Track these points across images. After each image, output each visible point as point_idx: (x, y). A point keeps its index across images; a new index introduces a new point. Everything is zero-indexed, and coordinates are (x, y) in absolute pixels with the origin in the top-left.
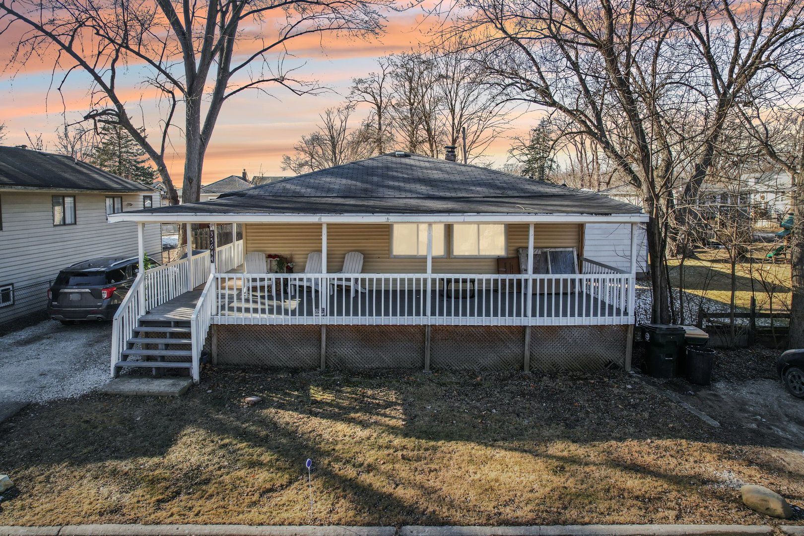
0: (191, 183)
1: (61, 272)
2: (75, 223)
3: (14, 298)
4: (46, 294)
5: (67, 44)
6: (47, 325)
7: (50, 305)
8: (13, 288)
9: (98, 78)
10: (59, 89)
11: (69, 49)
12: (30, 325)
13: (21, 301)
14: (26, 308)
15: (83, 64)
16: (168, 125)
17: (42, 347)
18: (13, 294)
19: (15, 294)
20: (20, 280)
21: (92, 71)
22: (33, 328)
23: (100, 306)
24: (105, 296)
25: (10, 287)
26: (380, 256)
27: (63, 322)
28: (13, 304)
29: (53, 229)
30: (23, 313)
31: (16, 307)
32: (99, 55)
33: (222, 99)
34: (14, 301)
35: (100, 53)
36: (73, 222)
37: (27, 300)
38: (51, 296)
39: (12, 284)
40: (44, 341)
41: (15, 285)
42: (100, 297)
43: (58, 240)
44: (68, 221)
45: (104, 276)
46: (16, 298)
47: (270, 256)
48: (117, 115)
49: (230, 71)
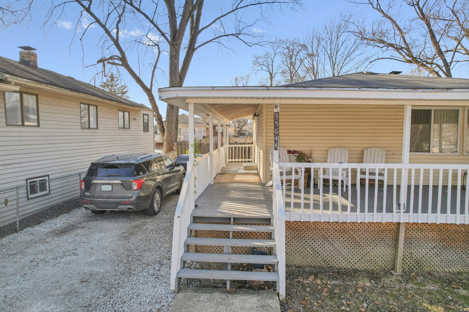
0: (172, 108)
1: (93, 164)
2: (97, 128)
3: (49, 187)
4: (79, 184)
5: (87, 6)
6: (79, 214)
7: (83, 196)
8: (49, 179)
9: (108, 32)
10: (81, 40)
11: (88, 10)
12: (64, 213)
13: (56, 191)
14: (60, 197)
15: (98, 21)
16: (155, 67)
17: (78, 239)
18: (49, 185)
19: (51, 184)
20: (54, 172)
21: (104, 27)
22: (66, 216)
23: (131, 197)
24: (135, 187)
25: (47, 178)
27: (93, 211)
28: (49, 193)
29: (80, 131)
30: (57, 202)
31: (51, 196)
32: (108, 16)
33: (194, 50)
34: (49, 190)
35: (109, 14)
36: (95, 127)
37: (61, 189)
38: (83, 187)
39: (48, 176)
40: (79, 231)
41: (51, 177)
42: (130, 188)
43: (85, 141)
44: (92, 126)
45: (133, 168)
46: (51, 188)
47: (289, 152)
48: (120, 59)
49: (200, 29)
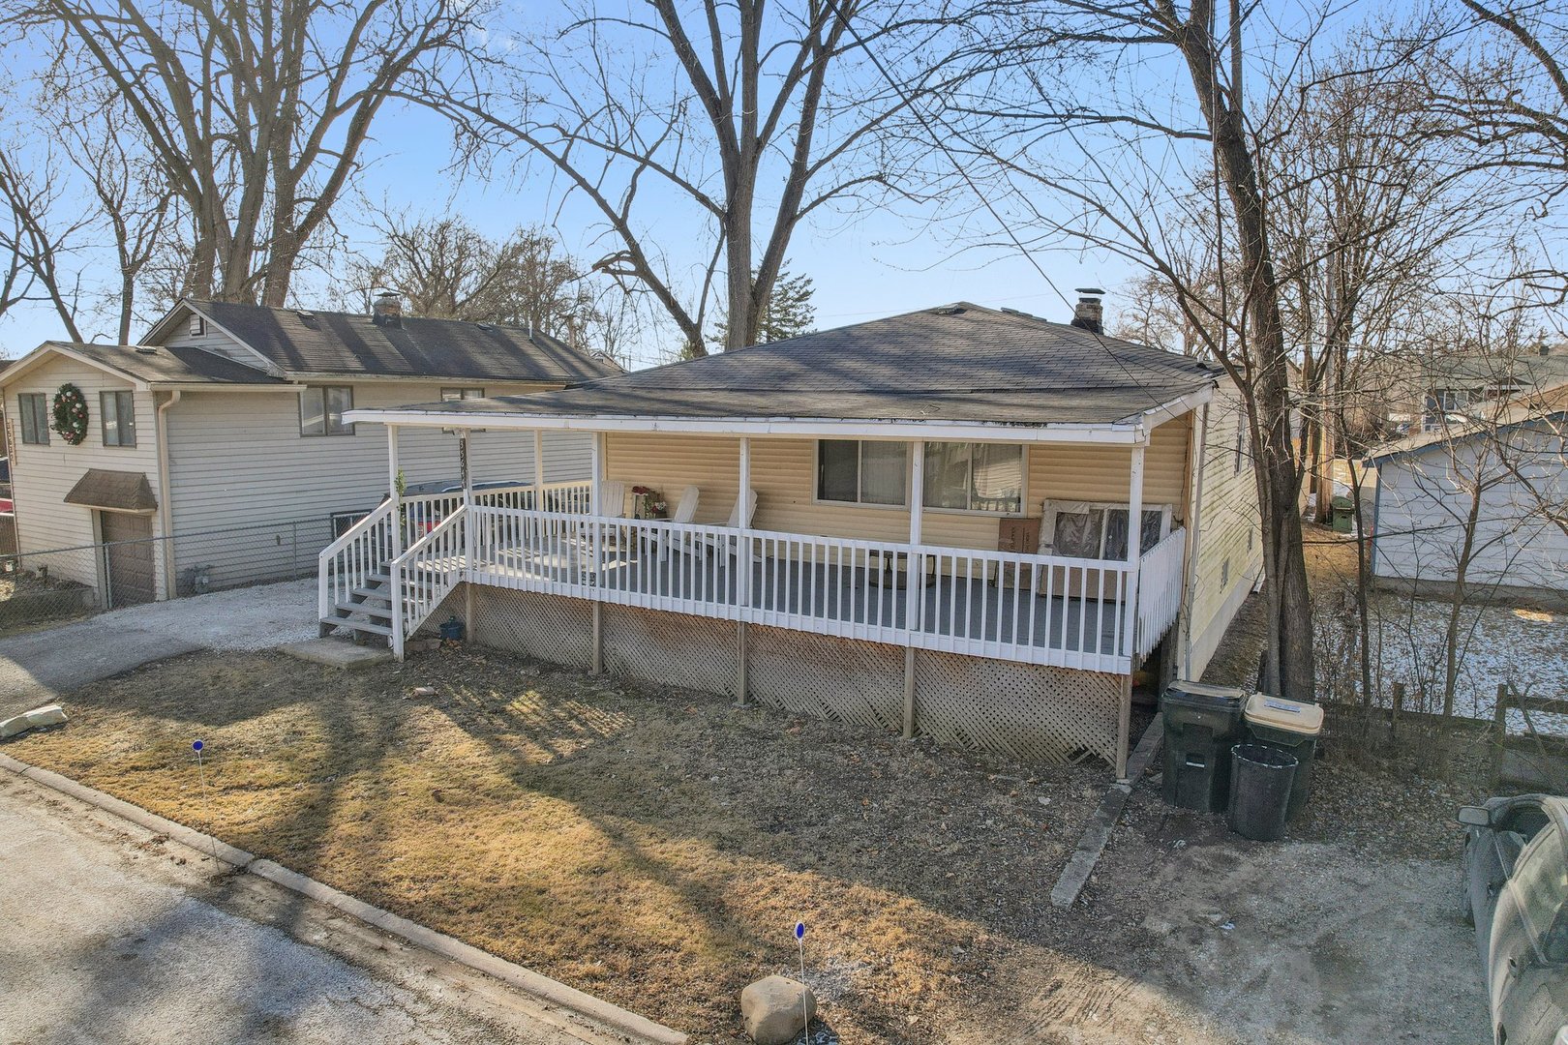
5: (560, 157)
9: (603, 204)
11: (563, 164)
15: (582, 183)
21: (594, 193)
26: (796, 499)
29: (441, 437)
47: (636, 489)
